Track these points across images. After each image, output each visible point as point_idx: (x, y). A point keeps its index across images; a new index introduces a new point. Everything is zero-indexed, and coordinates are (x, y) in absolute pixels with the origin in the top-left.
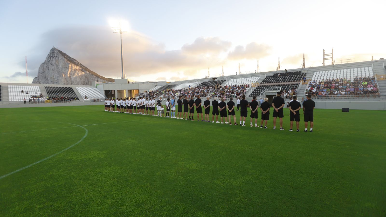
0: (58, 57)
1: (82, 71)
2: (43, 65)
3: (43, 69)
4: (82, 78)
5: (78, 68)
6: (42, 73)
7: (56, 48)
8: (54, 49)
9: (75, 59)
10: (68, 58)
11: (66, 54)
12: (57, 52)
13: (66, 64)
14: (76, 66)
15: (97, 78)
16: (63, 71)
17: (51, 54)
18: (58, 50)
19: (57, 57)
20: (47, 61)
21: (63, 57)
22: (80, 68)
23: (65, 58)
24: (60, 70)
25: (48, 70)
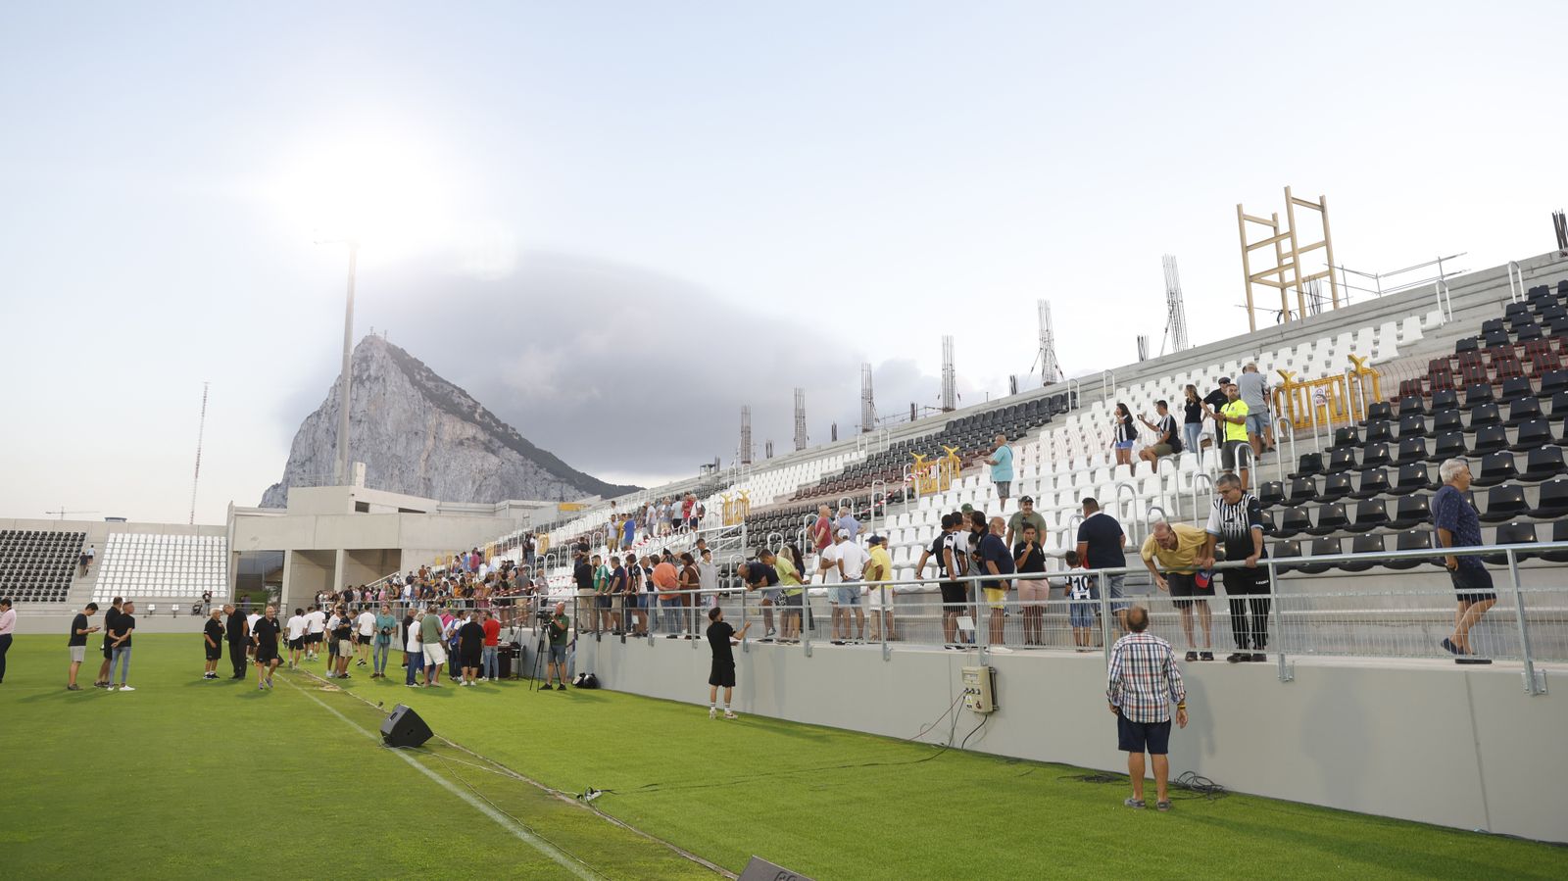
0: (384, 380)
1: (488, 448)
2: (315, 419)
3: (311, 441)
4: (484, 488)
5: (470, 431)
6: (303, 464)
7: (382, 336)
8: (371, 344)
9: (459, 389)
10: (430, 384)
11: (422, 364)
12: (383, 354)
13: (415, 413)
14: (458, 426)
15: (560, 485)
16: (399, 450)
17: (356, 366)
18: (388, 344)
19: (377, 378)
20: (334, 400)
21: (406, 378)
22: (482, 436)
23: (413, 382)
24: (385, 448)
25: (334, 446)
